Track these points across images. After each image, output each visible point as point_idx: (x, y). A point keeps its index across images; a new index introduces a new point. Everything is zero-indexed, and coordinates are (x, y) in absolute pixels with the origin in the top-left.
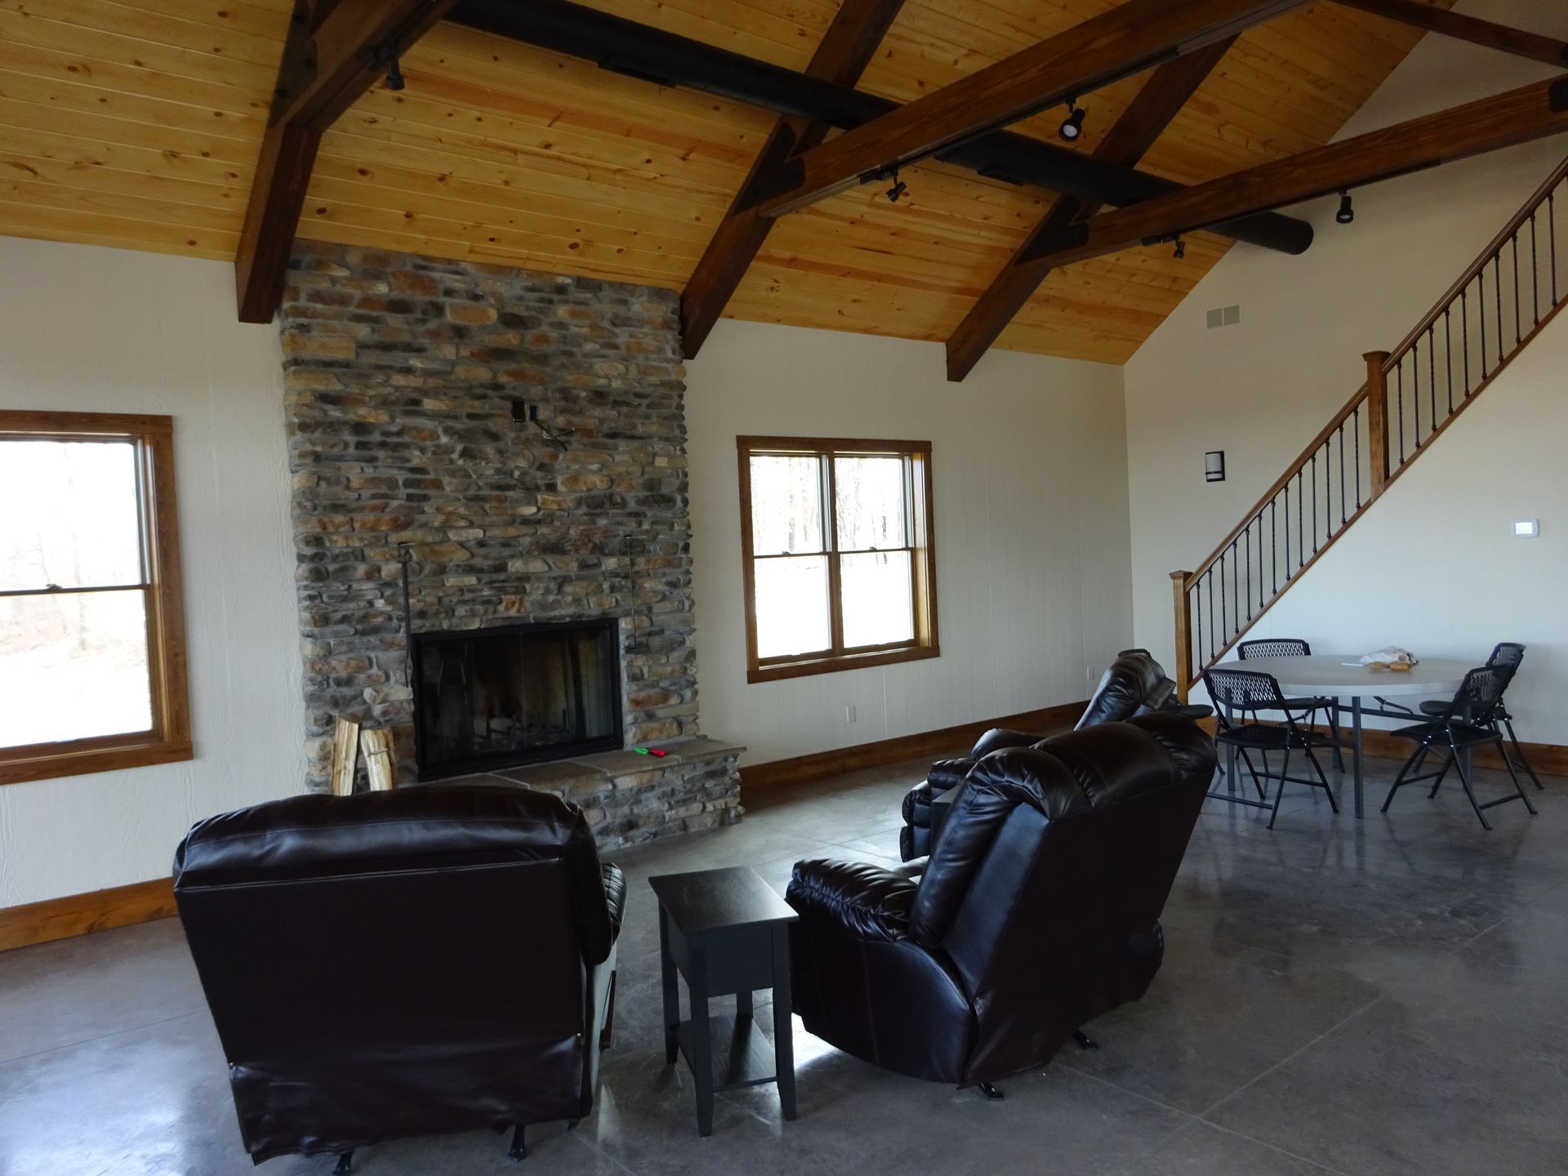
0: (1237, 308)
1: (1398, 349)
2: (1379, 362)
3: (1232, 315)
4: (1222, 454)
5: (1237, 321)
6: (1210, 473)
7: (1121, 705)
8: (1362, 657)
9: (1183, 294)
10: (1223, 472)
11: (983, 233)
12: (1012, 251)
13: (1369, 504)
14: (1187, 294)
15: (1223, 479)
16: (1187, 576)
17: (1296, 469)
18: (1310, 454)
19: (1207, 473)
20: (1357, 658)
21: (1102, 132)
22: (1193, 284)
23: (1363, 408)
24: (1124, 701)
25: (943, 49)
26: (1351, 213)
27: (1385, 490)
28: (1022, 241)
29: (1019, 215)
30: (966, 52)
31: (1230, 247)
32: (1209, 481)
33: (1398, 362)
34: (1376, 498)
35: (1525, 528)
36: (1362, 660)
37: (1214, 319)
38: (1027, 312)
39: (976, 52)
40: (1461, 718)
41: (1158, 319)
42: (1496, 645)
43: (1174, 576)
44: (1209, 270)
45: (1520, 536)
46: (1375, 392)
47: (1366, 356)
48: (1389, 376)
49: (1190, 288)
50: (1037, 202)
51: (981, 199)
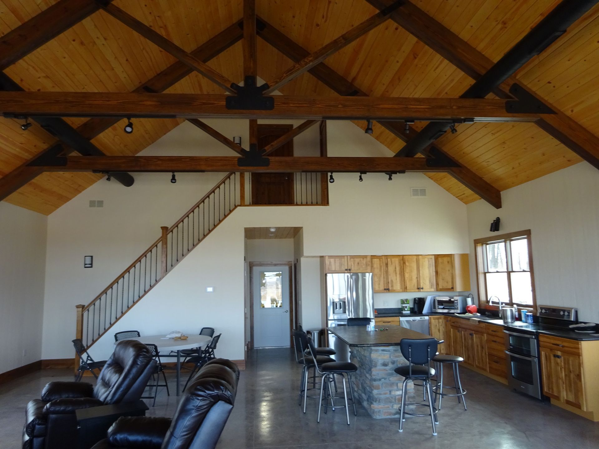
0: (102, 201)
1: (172, 227)
2: (165, 230)
3: (100, 203)
4: (92, 257)
5: (102, 206)
6: (87, 264)
7: (145, 361)
8: (166, 335)
9: (80, 192)
10: (91, 264)
11: (17, 149)
12: (26, 160)
13: (160, 279)
14: (81, 192)
15: (91, 267)
16: (83, 307)
17: (133, 265)
18: (139, 260)
19: (85, 264)
20: (165, 336)
21: (79, 124)
22: (84, 189)
23: (160, 245)
24: (147, 359)
25: (37, 71)
26: (175, 180)
27: (166, 275)
28: (31, 157)
29: (35, 146)
30: (44, 75)
31: (101, 178)
32: (85, 267)
33: (172, 231)
34: (163, 277)
35: (210, 289)
36: (167, 337)
37: (92, 204)
38: (25, 189)
39: (48, 77)
40: (197, 354)
41: (68, 199)
42: (202, 328)
43: (78, 307)
44: (92, 185)
45: (209, 292)
46: (164, 239)
47: (162, 227)
48: (168, 236)
49: (83, 190)
50: (44, 143)
51: (23, 135)
